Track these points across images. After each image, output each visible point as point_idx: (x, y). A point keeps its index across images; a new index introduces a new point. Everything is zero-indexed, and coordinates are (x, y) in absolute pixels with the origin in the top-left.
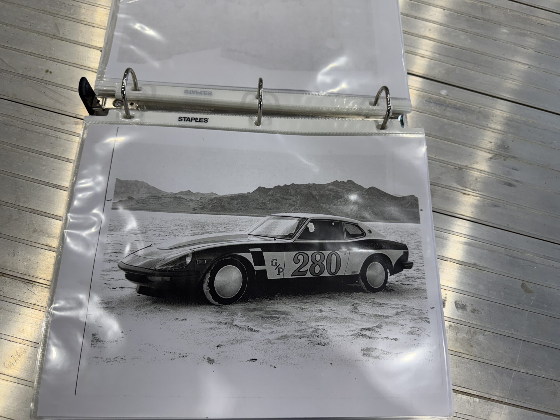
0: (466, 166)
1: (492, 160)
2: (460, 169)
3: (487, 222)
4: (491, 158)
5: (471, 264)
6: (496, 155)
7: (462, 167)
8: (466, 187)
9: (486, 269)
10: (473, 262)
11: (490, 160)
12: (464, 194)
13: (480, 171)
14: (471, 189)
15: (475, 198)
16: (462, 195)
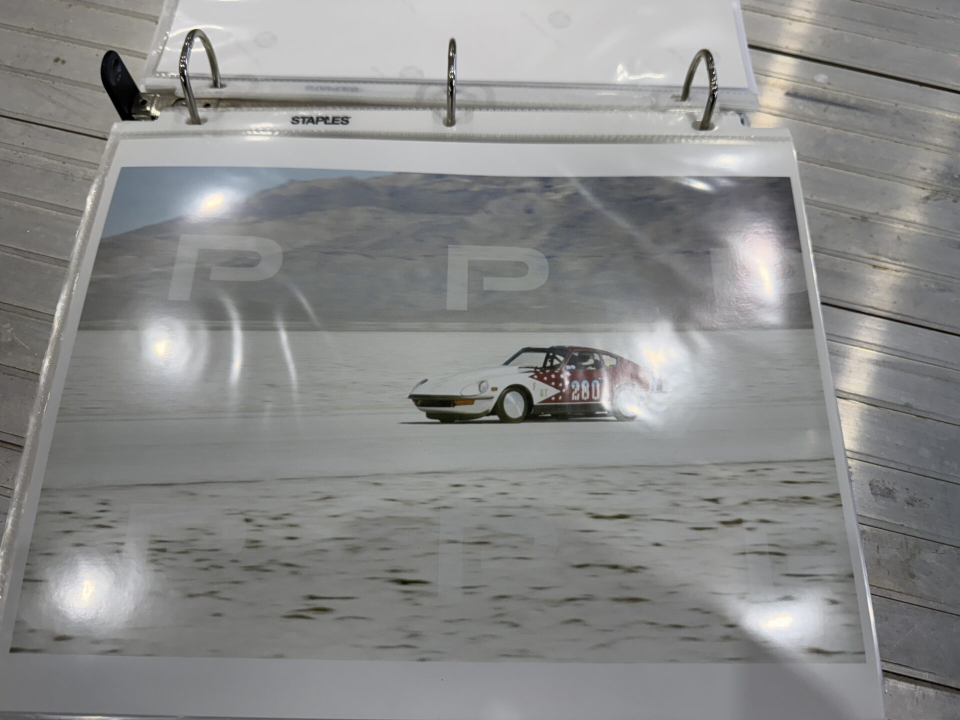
0: (877, 214)
1: (929, 202)
2: (864, 219)
3: (926, 321)
4: (927, 198)
5: (900, 405)
6: (938, 191)
7: (867, 215)
8: (878, 254)
9: (931, 416)
10: (903, 400)
11: (924, 203)
12: (875, 267)
13: (907, 223)
14: (890, 258)
15: (899, 274)
16: (871, 268)
